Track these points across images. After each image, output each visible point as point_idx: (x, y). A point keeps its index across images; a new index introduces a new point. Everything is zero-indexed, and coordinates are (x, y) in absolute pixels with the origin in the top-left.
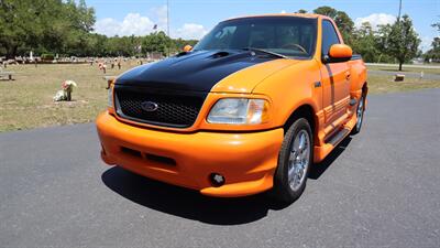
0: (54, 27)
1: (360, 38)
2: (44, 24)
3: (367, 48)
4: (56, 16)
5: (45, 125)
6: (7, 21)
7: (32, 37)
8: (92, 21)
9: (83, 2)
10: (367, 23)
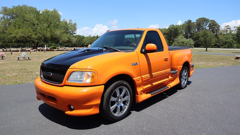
0: (56, 33)
1: (224, 35)
2: (51, 31)
3: (228, 40)
4: (57, 27)
5: (31, 82)
6: (34, 31)
7: (45, 38)
8: (75, 29)
9: (71, 20)
10: (228, 26)
